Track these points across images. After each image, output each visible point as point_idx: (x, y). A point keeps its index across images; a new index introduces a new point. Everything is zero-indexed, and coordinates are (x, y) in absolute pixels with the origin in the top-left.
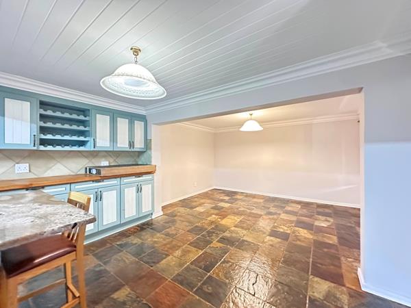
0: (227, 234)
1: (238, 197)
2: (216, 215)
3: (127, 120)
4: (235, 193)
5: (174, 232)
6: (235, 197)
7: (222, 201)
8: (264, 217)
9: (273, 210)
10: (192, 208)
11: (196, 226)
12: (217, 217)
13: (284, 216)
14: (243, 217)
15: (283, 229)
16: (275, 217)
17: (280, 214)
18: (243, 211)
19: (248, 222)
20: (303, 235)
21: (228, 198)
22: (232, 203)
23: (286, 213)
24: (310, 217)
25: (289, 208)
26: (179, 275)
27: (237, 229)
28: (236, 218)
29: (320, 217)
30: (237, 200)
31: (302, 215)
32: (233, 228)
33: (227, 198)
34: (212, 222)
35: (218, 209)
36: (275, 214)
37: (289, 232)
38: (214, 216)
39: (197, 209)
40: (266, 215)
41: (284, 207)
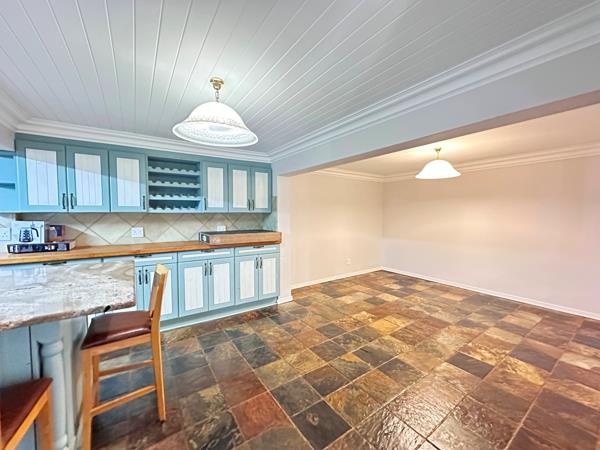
0: (374, 345)
1: (418, 287)
2: (368, 312)
3: (245, 172)
4: (415, 280)
5: (298, 328)
6: (412, 287)
7: (388, 291)
8: (453, 328)
9: (474, 318)
10: (336, 296)
11: (332, 325)
12: (369, 315)
13: (494, 333)
14: (412, 322)
15: (482, 355)
16: (475, 331)
17: (486, 328)
18: (417, 312)
19: (418, 332)
20: (523, 374)
21: (399, 287)
22: (401, 296)
23: (502, 328)
24: (557, 343)
25: (511, 319)
26: (282, 388)
27: (393, 339)
28: (399, 322)
29: (582, 347)
30: (414, 291)
31: (536, 337)
32: (387, 338)
33: (396, 287)
34: (357, 322)
35: (375, 304)
36: (477, 325)
37: (492, 363)
38: (364, 313)
39: (343, 299)
40: (458, 324)
41: (502, 317)
